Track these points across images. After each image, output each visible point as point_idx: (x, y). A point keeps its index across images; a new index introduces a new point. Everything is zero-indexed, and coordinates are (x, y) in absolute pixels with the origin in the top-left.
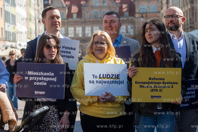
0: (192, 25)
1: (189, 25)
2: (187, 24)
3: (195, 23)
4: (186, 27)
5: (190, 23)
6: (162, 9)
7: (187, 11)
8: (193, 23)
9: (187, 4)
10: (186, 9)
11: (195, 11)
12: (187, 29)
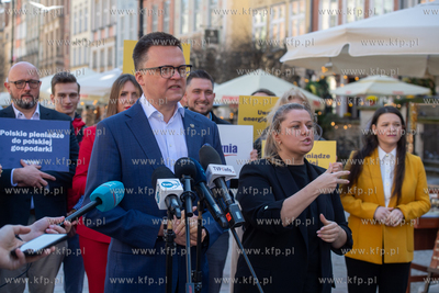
0: (61, 60)
1: (56, 59)
2: (52, 58)
3: (66, 56)
4: (50, 62)
5: (58, 56)
6: (7, 25)
7: (52, 33)
8: (62, 56)
9: (53, 20)
10: (51, 28)
11: (66, 35)
12: (51, 65)
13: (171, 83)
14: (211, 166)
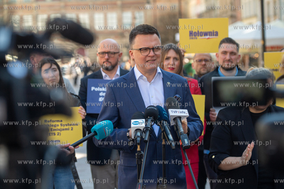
13: (148, 59)
14: (170, 110)
